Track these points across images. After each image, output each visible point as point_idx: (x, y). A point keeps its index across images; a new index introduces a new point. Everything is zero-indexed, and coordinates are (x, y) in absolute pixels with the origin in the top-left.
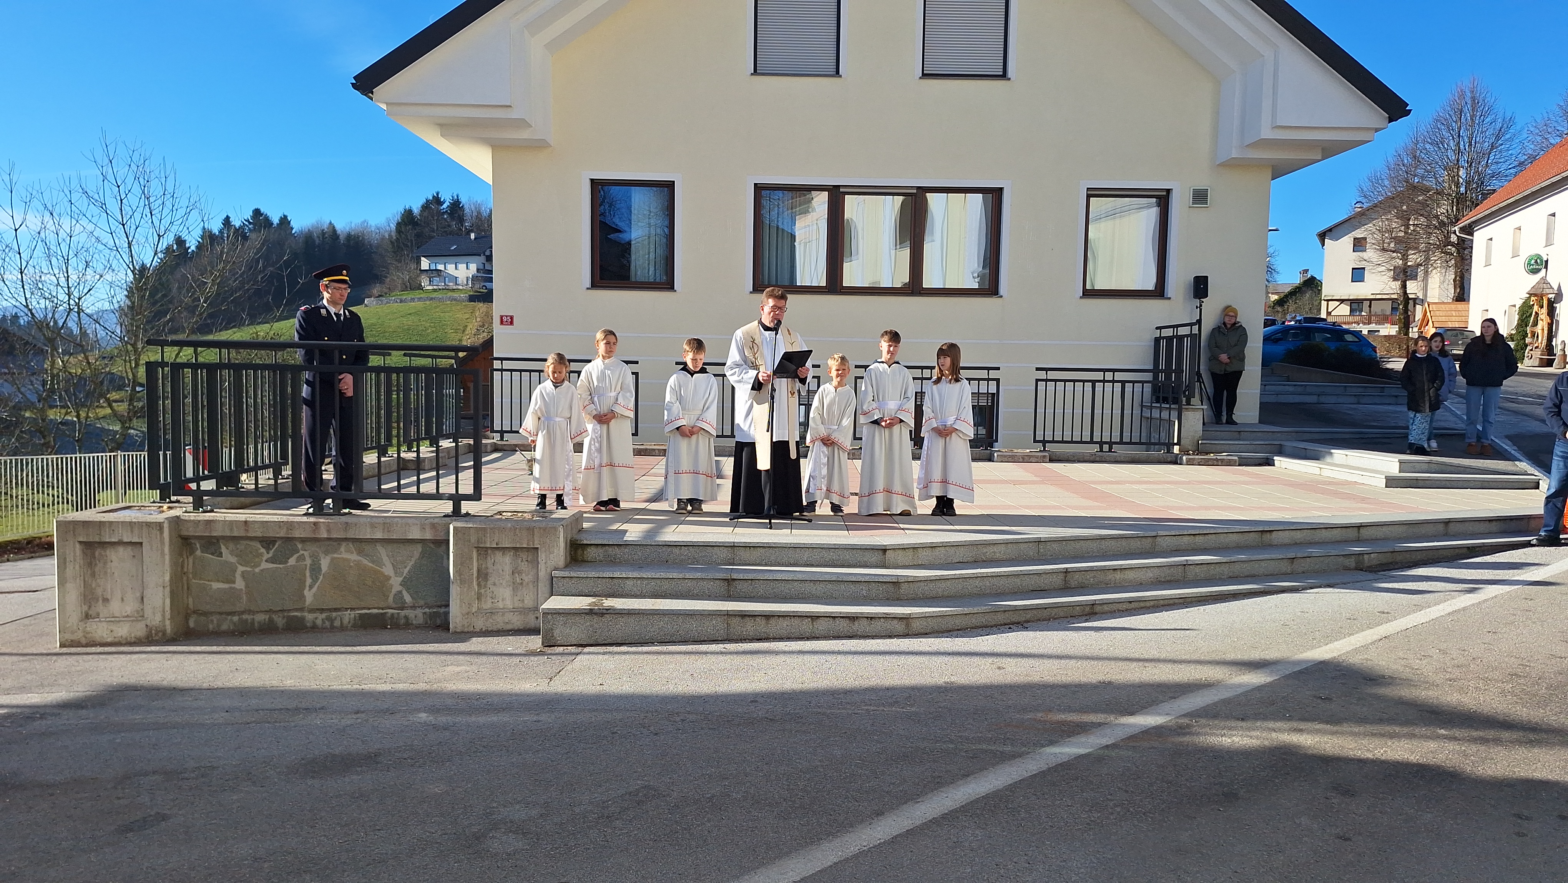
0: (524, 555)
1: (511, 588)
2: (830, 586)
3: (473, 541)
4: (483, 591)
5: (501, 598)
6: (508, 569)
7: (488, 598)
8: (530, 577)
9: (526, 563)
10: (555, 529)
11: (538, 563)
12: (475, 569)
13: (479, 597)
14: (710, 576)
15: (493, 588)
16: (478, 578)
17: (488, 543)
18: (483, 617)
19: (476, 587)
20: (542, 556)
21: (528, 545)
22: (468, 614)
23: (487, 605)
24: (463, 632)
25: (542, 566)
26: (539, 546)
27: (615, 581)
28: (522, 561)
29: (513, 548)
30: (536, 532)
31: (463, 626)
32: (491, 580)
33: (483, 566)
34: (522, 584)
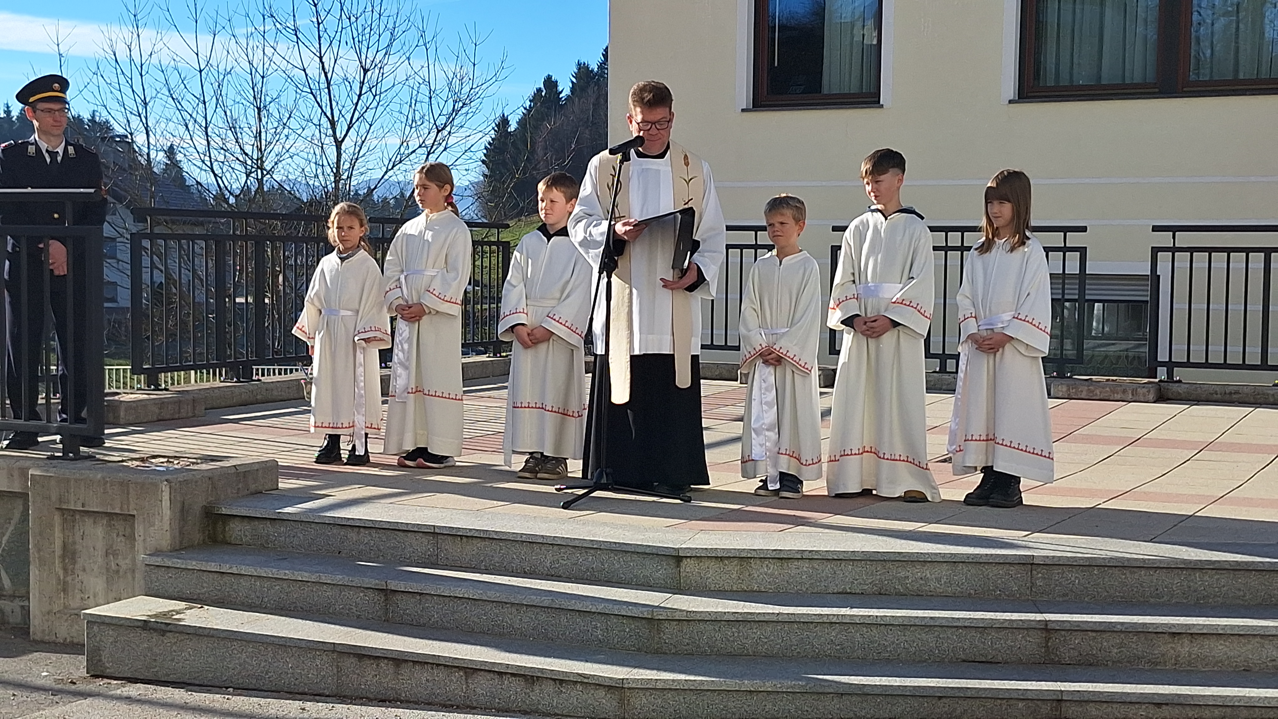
0: (119, 525)
1: (105, 578)
2: (543, 617)
3: (54, 499)
4: (69, 579)
5: (91, 593)
6: (100, 545)
7: (77, 591)
8: (127, 561)
9: (123, 539)
10: (156, 485)
11: (135, 539)
12: (58, 543)
13: (65, 589)
14: (357, 581)
15: (82, 576)
16: (63, 557)
17: (73, 503)
18: (67, 620)
19: (61, 573)
20: (139, 529)
21: (121, 509)
22: (48, 613)
23: (74, 603)
24: (43, 642)
25: (139, 545)
26: (135, 513)
27: (226, 578)
28: (118, 535)
29: (107, 514)
30: (131, 490)
31: (44, 631)
32: (80, 562)
33: (70, 541)
34: (118, 572)
